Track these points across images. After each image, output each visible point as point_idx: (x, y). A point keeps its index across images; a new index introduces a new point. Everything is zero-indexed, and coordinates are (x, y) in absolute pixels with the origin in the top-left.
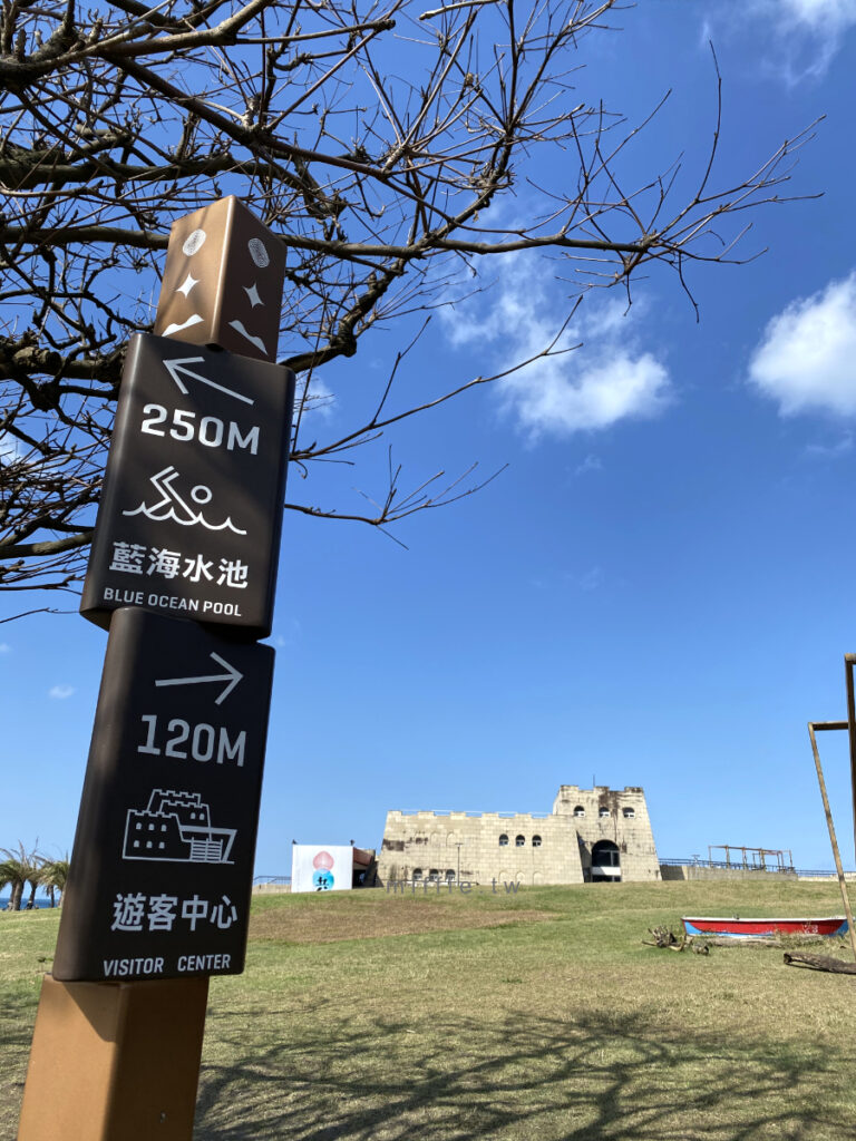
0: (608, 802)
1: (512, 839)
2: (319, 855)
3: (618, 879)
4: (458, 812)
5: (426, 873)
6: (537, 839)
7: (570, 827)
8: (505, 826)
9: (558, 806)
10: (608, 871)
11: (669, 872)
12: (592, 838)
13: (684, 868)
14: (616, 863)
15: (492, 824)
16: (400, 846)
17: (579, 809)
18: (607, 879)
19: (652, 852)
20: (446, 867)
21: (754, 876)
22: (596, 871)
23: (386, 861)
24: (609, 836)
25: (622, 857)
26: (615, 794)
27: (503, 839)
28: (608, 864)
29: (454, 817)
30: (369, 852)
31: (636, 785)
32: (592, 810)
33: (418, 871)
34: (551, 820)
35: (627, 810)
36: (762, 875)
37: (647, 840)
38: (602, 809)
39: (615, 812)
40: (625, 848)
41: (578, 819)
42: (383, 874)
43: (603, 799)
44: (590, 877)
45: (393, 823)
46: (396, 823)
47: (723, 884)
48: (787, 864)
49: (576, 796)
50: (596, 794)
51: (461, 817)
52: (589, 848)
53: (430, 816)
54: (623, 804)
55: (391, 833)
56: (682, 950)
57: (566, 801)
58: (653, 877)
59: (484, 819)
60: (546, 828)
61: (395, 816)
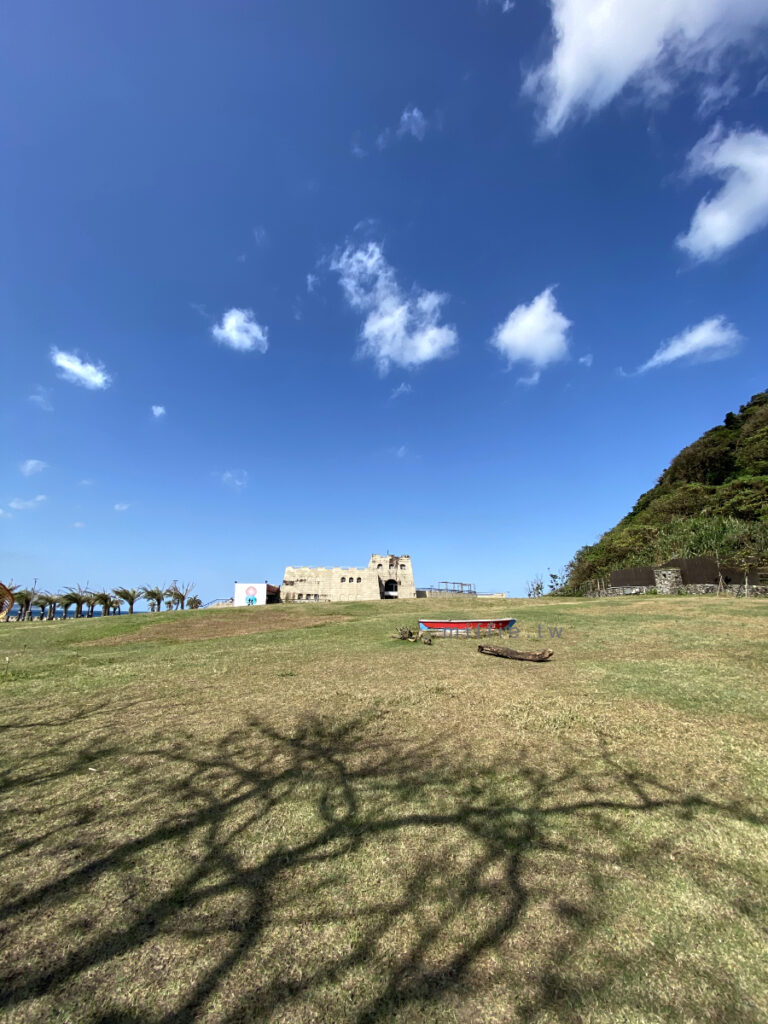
0: (394, 561)
1: (347, 580)
2: (249, 589)
3: (396, 597)
4: (321, 567)
5: (304, 597)
6: (359, 580)
7: (375, 573)
8: (343, 573)
9: (371, 564)
10: (392, 593)
11: (420, 594)
12: (385, 578)
13: (427, 592)
14: (396, 590)
15: (338, 572)
16: (292, 583)
17: (380, 565)
18: (391, 597)
19: (413, 585)
20: (314, 593)
21: (458, 595)
22: (386, 593)
23: (285, 590)
24: (393, 577)
25: (399, 587)
26: (397, 558)
27: (343, 579)
28: (392, 590)
29: (319, 569)
30: (277, 586)
31: (406, 554)
32: (386, 566)
33: (300, 595)
34: (366, 570)
35: (402, 566)
36: (461, 595)
37: (410, 578)
38: (391, 565)
39: (397, 566)
40: (400, 583)
41: (379, 570)
42: (282, 596)
43: (391, 560)
44: (383, 596)
45: (289, 572)
46: (290, 573)
47: (444, 599)
48: (473, 589)
49: (379, 559)
50: (389, 558)
51: (323, 569)
52: (384, 583)
53: (307, 569)
54: (400, 563)
55: (288, 578)
56: (415, 641)
57: (374, 562)
58: (412, 596)
59: (334, 570)
60: (363, 574)
61: (289, 569)
